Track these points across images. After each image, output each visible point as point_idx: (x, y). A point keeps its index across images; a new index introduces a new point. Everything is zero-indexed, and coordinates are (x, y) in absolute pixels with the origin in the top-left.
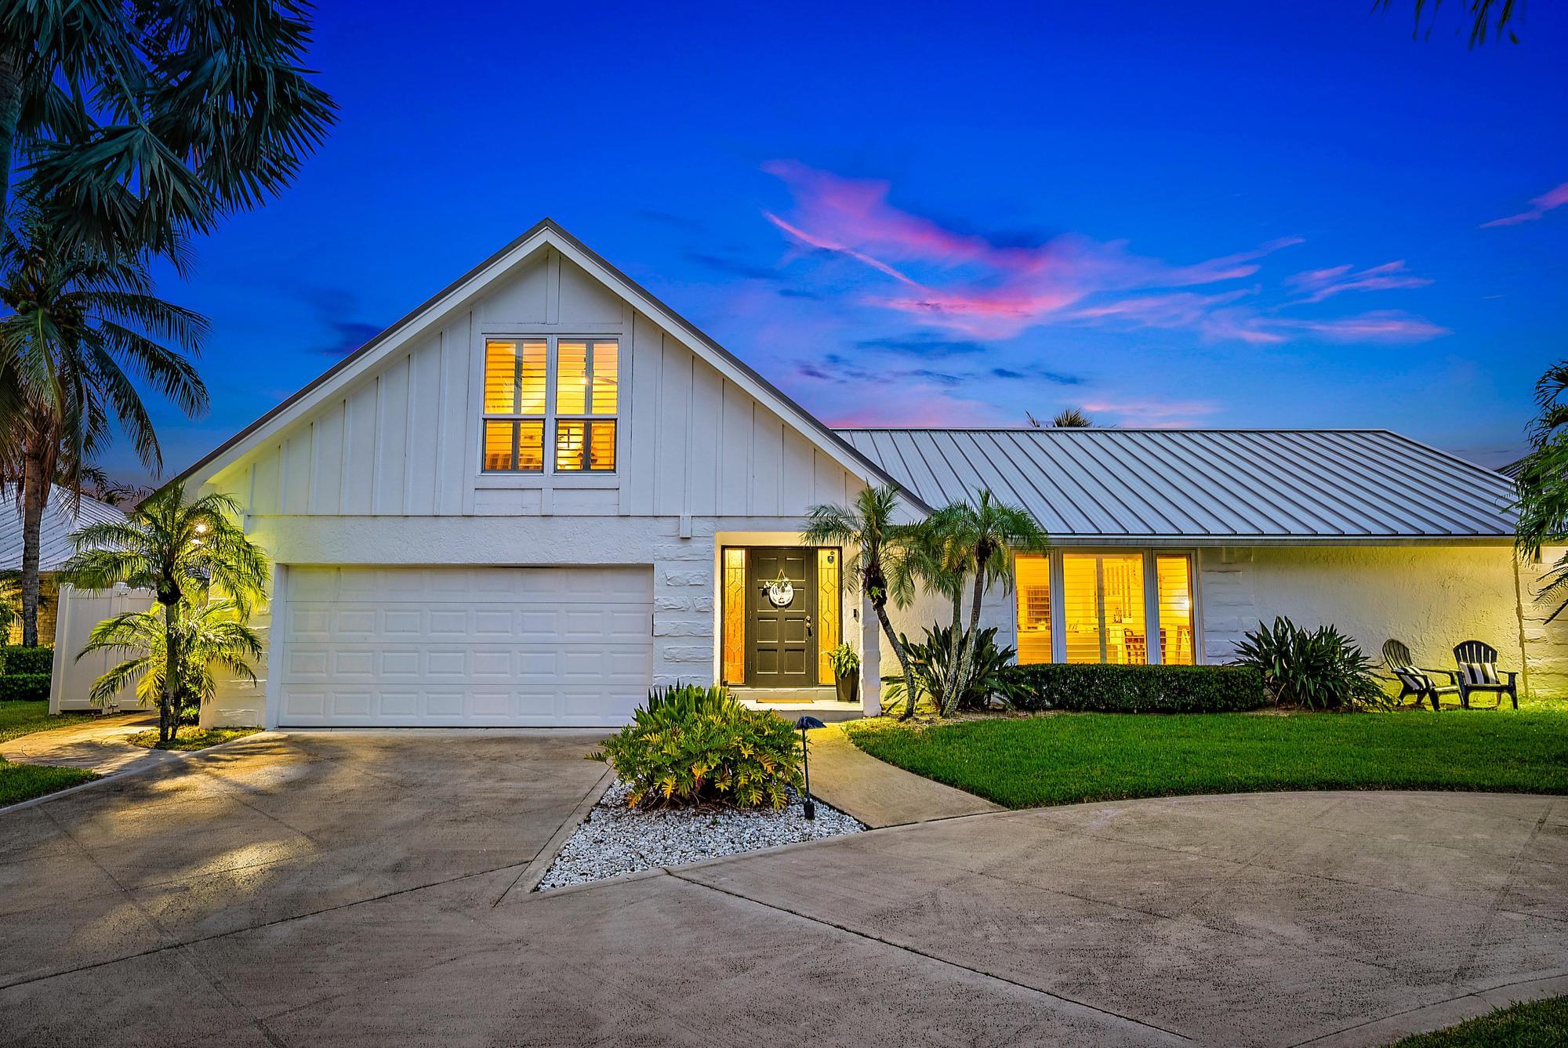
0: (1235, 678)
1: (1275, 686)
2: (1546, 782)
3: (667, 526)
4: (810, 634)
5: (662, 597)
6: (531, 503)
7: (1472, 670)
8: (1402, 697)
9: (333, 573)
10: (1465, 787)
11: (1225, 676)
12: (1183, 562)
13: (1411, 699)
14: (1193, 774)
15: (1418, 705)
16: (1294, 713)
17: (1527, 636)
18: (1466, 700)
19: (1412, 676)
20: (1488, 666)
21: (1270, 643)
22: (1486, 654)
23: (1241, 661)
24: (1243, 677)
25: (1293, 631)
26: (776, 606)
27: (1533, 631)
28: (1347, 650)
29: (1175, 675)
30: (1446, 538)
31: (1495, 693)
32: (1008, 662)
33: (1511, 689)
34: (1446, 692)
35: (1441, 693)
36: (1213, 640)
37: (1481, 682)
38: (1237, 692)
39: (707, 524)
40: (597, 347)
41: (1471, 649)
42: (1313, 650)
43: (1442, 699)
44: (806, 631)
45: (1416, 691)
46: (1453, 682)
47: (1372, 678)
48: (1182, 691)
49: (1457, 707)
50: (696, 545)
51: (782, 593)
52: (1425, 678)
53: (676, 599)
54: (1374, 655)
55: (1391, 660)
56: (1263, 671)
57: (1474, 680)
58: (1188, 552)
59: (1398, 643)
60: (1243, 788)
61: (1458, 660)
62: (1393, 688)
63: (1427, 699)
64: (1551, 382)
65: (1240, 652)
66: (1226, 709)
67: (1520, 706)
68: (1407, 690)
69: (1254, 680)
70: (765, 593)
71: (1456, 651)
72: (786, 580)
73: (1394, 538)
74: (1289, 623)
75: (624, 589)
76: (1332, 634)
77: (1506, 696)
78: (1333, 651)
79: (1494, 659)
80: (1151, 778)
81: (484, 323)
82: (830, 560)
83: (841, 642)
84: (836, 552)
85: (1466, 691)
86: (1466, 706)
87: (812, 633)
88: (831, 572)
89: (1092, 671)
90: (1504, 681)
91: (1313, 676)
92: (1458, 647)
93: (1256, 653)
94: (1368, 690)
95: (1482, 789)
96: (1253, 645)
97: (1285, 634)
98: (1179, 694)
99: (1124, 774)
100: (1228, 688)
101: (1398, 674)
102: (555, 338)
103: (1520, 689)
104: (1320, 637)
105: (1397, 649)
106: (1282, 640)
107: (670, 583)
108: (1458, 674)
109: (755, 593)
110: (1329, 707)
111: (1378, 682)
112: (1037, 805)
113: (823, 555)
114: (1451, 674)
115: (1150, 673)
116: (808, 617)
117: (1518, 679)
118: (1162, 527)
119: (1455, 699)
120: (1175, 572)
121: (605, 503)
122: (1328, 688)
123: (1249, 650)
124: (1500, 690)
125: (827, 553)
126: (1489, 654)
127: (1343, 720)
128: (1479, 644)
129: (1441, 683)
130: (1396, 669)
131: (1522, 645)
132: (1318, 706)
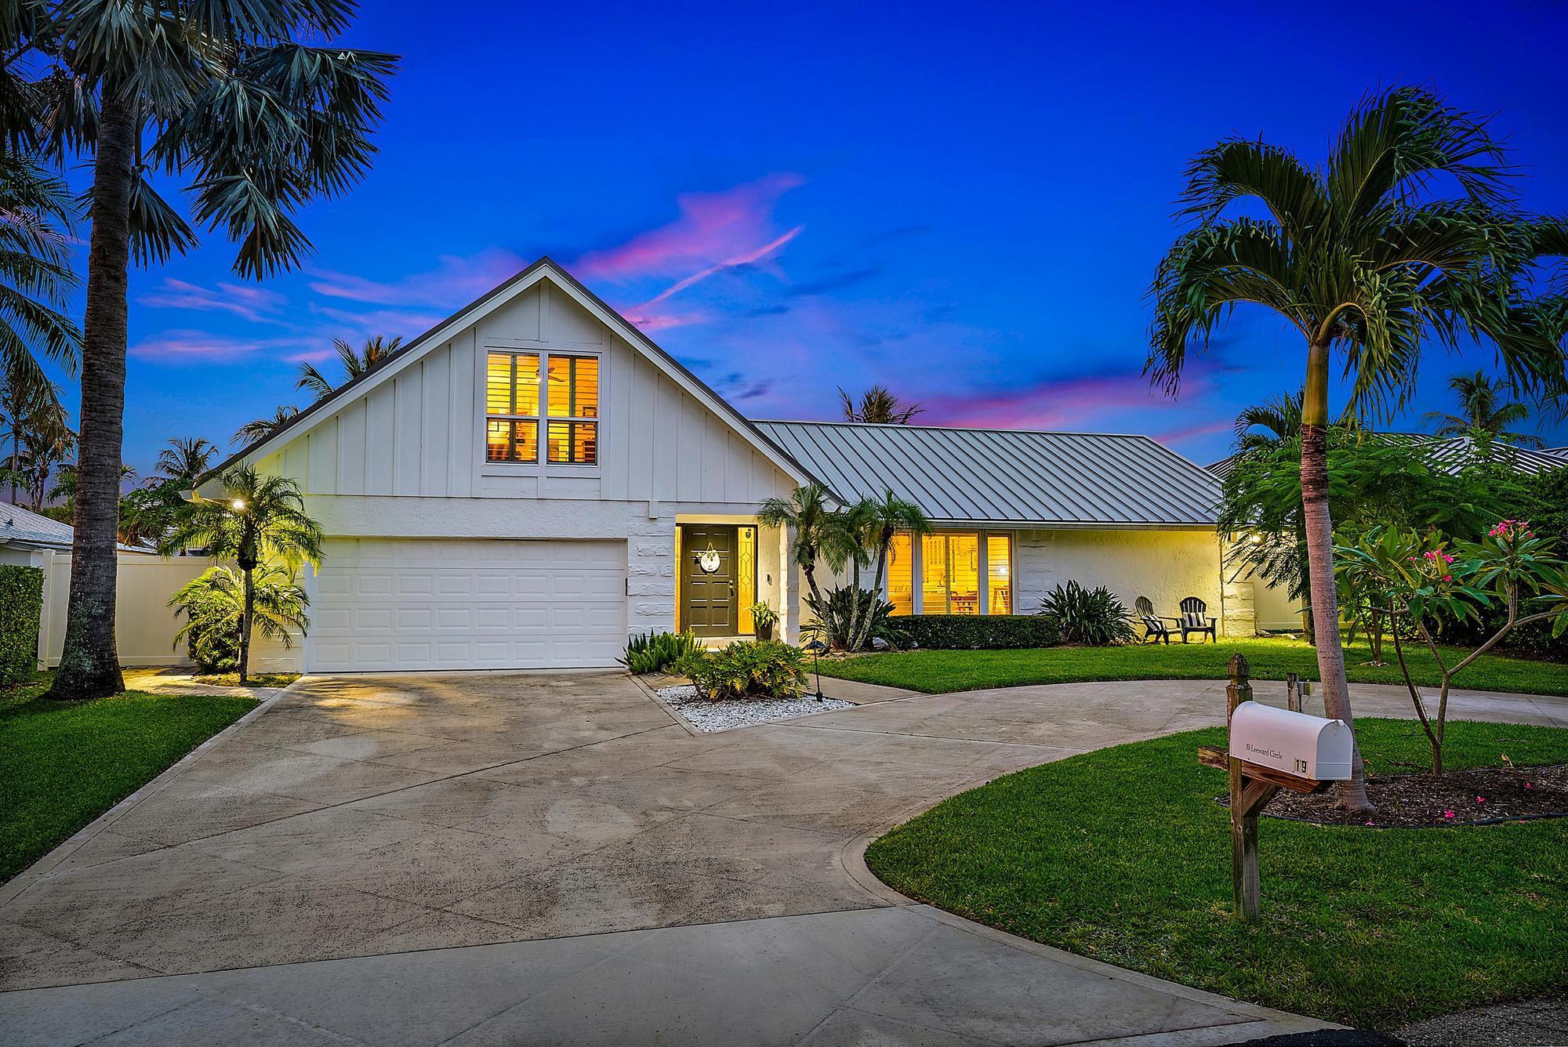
0: (1041, 623)
1: (1066, 630)
2: (1217, 674)
3: (639, 509)
4: (733, 595)
5: (634, 565)
6: (528, 488)
7: (1190, 617)
8: (1146, 636)
9: (353, 544)
10: (1175, 677)
11: (1034, 622)
12: (1005, 541)
13: (1152, 638)
14: (1029, 675)
15: (1157, 642)
16: (1078, 647)
17: (1225, 594)
18: (1185, 638)
19: (1153, 621)
20: (1200, 614)
21: (1063, 599)
22: (1200, 606)
23: (1044, 612)
24: (1047, 623)
25: (1079, 590)
26: (706, 572)
27: (1230, 590)
28: (1113, 604)
29: (1003, 621)
30: (1178, 526)
31: (1204, 633)
32: (890, 614)
33: (1212, 630)
34: (1173, 633)
35: (1170, 633)
36: (1024, 597)
37: (1195, 625)
38: (1043, 634)
39: (669, 508)
40: (579, 363)
41: (1190, 603)
42: (1092, 603)
43: (1171, 638)
44: (729, 593)
45: (1155, 633)
46: (1178, 626)
47: (1128, 622)
48: (1008, 633)
49: (1179, 643)
50: (662, 525)
51: (710, 561)
52: (1161, 622)
53: (648, 566)
54: (1129, 607)
55: (1141, 611)
56: (1059, 618)
57: (1191, 624)
58: (1009, 532)
59: (1146, 599)
60: (1058, 681)
61: (1183, 611)
62: (1140, 630)
63: (1162, 638)
64: (1245, 420)
65: (1044, 606)
66: (1035, 646)
67: (1218, 641)
68: (1150, 632)
69: (1054, 625)
70: (697, 561)
71: (1181, 604)
72: (714, 551)
73: (1146, 526)
74: (1077, 585)
75: (605, 558)
76: (1104, 592)
77: (1210, 635)
78: (1104, 603)
79: (1204, 610)
80: (1006, 677)
81: (484, 339)
82: (748, 536)
83: (756, 600)
84: (752, 529)
85: (1187, 631)
86: (1185, 642)
87: (734, 593)
88: (749, 545)
89: (948, 619)
90: (1209, 625)
91: (1092, 622)
92: (1183, 602)
93: (1055, 607)
94: (1124, 630)
95: (1183, 678)
96: (1053, 600)
97: (1074, 592)
98: (1005, 636)
99: (991, 676)
100: (1037, 630)
101: (1144, 620)
102: (547, 353)
103: (1218, 630)
104: (1096, 595)
105: (1144, 604)
106: (1071, 597)
107: (640, 554)
108: (1181, 620)
109: (689, 562)
110: (1101, 643)
111: (1131, 625)
112: (946, 692)
113: (742, 531)
114: (1177, 620)
115: (987, 620)
116: (731, 581)
117: (1218, 624)
118: (994, 514)
119: (1179, 637)
120: (999, 547)
121: (588, 490)
122: (1100, 630)
123: (1050, 605)
124: (1206, 630)
125: (746, 530)
126: (1200, 605)
127: (1109, 650)
128: (1196, 599)
129: (1171, 626)
130: (1143, 617)
131: (1222, 600)
132: (1095, 644)
